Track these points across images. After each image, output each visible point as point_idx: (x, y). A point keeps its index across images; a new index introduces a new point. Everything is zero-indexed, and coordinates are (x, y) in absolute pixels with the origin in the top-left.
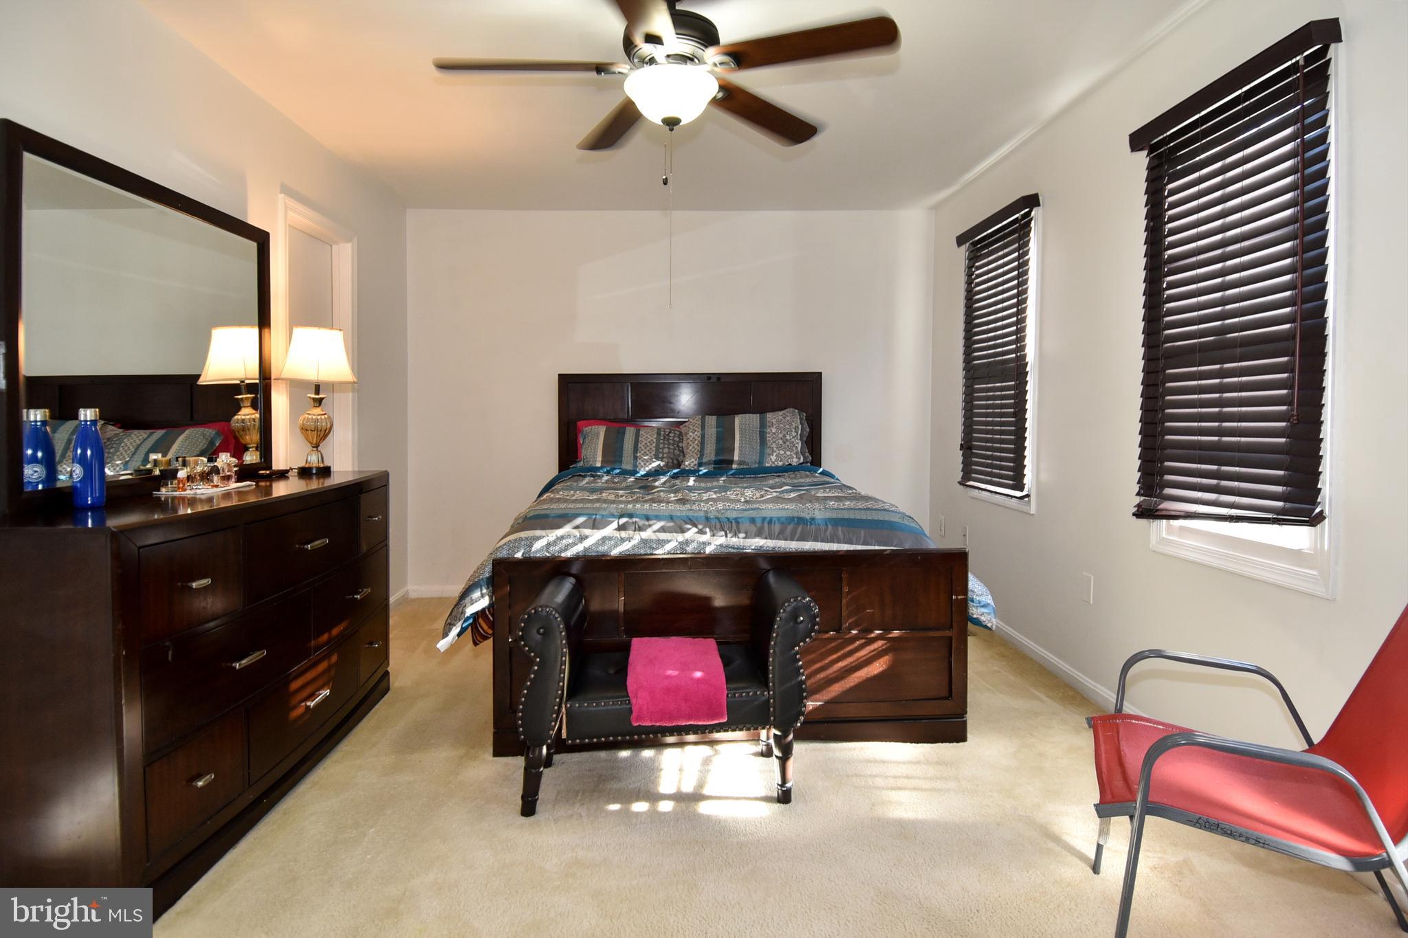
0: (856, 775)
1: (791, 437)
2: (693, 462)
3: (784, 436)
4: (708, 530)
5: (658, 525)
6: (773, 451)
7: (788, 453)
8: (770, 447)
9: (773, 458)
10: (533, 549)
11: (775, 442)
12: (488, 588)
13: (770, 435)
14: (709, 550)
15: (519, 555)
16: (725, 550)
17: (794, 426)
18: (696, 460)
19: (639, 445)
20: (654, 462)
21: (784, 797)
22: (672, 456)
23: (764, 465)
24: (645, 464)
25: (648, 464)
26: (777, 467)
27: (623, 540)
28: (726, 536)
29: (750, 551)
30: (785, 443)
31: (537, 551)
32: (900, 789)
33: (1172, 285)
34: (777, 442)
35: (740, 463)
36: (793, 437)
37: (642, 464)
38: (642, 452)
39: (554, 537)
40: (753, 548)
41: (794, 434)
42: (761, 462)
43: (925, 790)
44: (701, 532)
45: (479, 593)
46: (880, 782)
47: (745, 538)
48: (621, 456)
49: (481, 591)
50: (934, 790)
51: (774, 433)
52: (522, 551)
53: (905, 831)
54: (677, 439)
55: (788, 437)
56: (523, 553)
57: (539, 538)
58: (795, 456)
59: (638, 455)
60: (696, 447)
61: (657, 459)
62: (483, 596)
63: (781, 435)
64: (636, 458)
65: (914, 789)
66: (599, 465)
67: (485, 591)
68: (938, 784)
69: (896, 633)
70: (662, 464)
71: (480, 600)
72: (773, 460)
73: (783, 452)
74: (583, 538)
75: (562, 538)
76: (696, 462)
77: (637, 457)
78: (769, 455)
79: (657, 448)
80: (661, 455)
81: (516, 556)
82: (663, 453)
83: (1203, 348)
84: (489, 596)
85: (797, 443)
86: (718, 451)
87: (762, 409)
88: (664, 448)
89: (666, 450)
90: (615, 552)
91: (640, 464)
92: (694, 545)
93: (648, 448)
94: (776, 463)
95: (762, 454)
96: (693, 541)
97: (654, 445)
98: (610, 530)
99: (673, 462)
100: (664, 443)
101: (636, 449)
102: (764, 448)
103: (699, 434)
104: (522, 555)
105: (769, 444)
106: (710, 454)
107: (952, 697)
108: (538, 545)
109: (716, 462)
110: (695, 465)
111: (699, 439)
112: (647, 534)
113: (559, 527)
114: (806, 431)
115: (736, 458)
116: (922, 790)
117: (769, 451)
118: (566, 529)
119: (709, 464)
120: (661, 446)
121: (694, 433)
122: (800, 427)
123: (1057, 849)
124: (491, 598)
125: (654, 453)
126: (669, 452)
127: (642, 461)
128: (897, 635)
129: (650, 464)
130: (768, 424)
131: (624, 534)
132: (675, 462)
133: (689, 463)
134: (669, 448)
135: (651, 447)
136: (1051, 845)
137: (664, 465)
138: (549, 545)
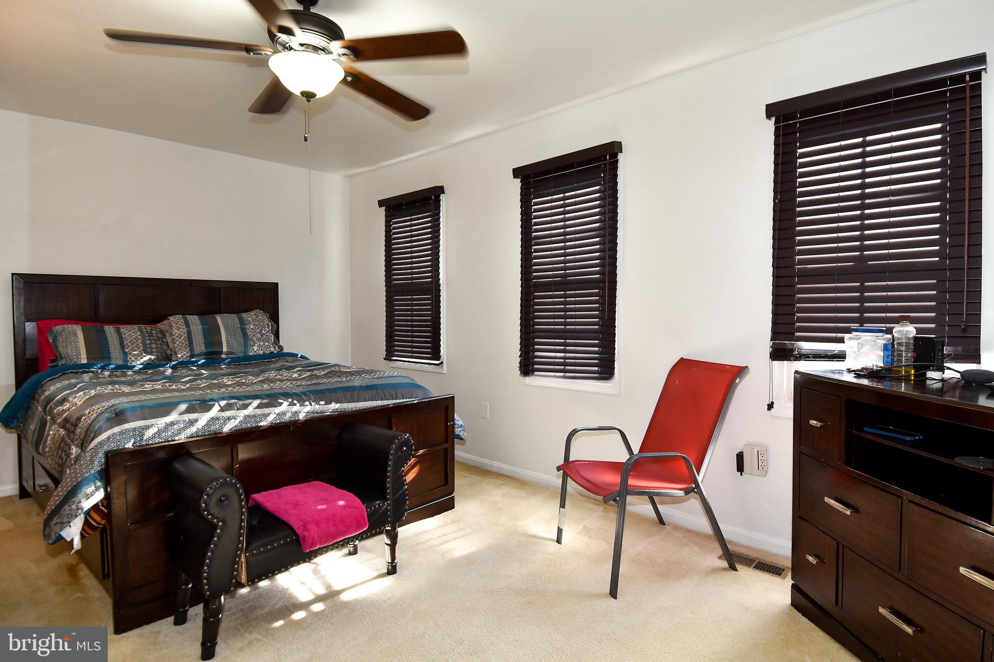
0: (417, 544)
1: (266, 332)
2: (185, 354)
3: (261, 331)
4: (295, 402)
5: (256, 403)
6: (255, 343)
7: (267, 344)
8: (251, 340)
9: (255, 348)
10: (145, 437)
11: (254, 336)
12: (100, 482)
13: (250, 331)
14: (302, 416)
15: (129, 445)
16: (312, 415)
17: (266, 323)
18: (188, 353)
19: (125, 342)
20: (145, 356)
21: (392, 570)
22: (160, 351)
23: (248, 354)
24: (136, 359)
25: (139, 358)
26: (259, 355)
27: (229, 419)
28: (311, 405)
29: (329, 413)
30: (262, 336)
31: (148, 440)
32: (448, 541)
33: (537, 251)
34: (256, 336)
35: (228, 353)
36: (267, 332)
37: (133, 358)
38: (130, 348)
39: (164, 425)
40: (331, 411)
41: (268, 330)
42: (246, 352)
43: (459, 538)
44: (292, 404)
45: (93, 487)
46: (434, 542)
47: (325, 404)
48: (109, 353)
49: (95, 485)
50: (463, 536)
51: (253, 329)
52: (132, 441)
53: (469, 561)
54: (160, 335)
55: (263, 332)
56: (134, 443)
57: (148, 427)
58: (272, 346)
59: (127, 351)
60: (183, 341)
61: (147, 353)
62: (97, 489)
63: (258, 331)
64: (125, 354)
65: (454, 539)
66: (84, 361)
67: (99, 484)
68: (463, 532)
69: (421, 452)
70: (153, 357)
71: (95, 493)
72: (256, 349)
73: (263, 344)
74: (192, 423)
75: (172, 424)
76: (188, 355)
77: (126, 352)
78: (252, 346)
79: (144, 343)
80: (149, 350)
81: (126, 446)
82: (151, 348)
83: (555, 284)
84: (104, 488)
85: (271, 336)
86: (207, 345)
87: (238, 310)
88: (151, 344)
89: (154, 346)
90: (226, 429)
91: (130, 358)
92: (289, 415)
93: (135, 345)
94: (257, 352)
95: (246, 345)
96: (288, 412)
97: (140, 341)
98: (215, 411)
99: (162, 355)
100: (149, 339)
101: (123, 346)
102: (247, 341)
103: (185, 331)
104: (133, 445)
105: (250, 338)
106: (200, 347)
107: (448, 484)
108: (149, 433)
109: (206, 354)
110: (188, 357)
111: (186, 335)
112: (249, 411)
113: (167, 414)
114: (275, 327)
115: (225, 349)
116: (457, 538)
117: (251, 343)
118: (173, 417)
119: (200, 356)
120: (148, 342)
121: (178, 330)
122: (270, 323)
123: (539, 540)
124: (106, 490)
125: (142, 348)
126: (157, 347)
127: (133, 356)
128: (421, 453)
129: (142, 358)
130: (246, 322)
131: (228, 413)
132: (164, 355)
133: (182, 355)
134: (156, 344)
135: (137, 343)
136: (535, 540)
137: (154, 359)
138: (159, 432)
